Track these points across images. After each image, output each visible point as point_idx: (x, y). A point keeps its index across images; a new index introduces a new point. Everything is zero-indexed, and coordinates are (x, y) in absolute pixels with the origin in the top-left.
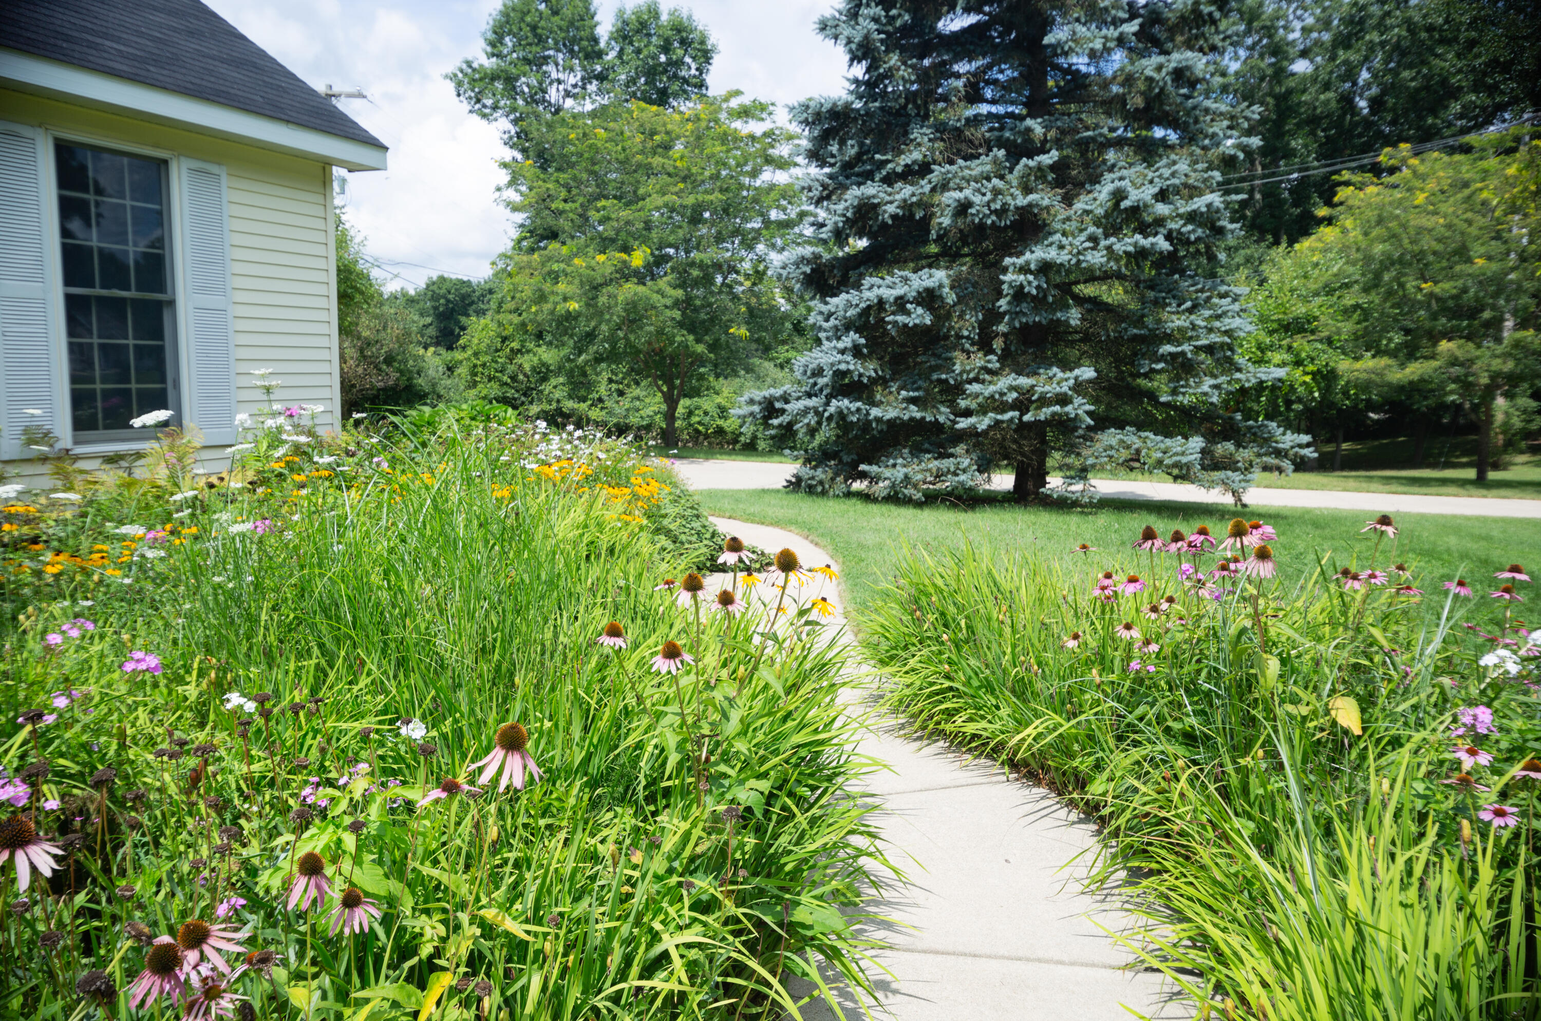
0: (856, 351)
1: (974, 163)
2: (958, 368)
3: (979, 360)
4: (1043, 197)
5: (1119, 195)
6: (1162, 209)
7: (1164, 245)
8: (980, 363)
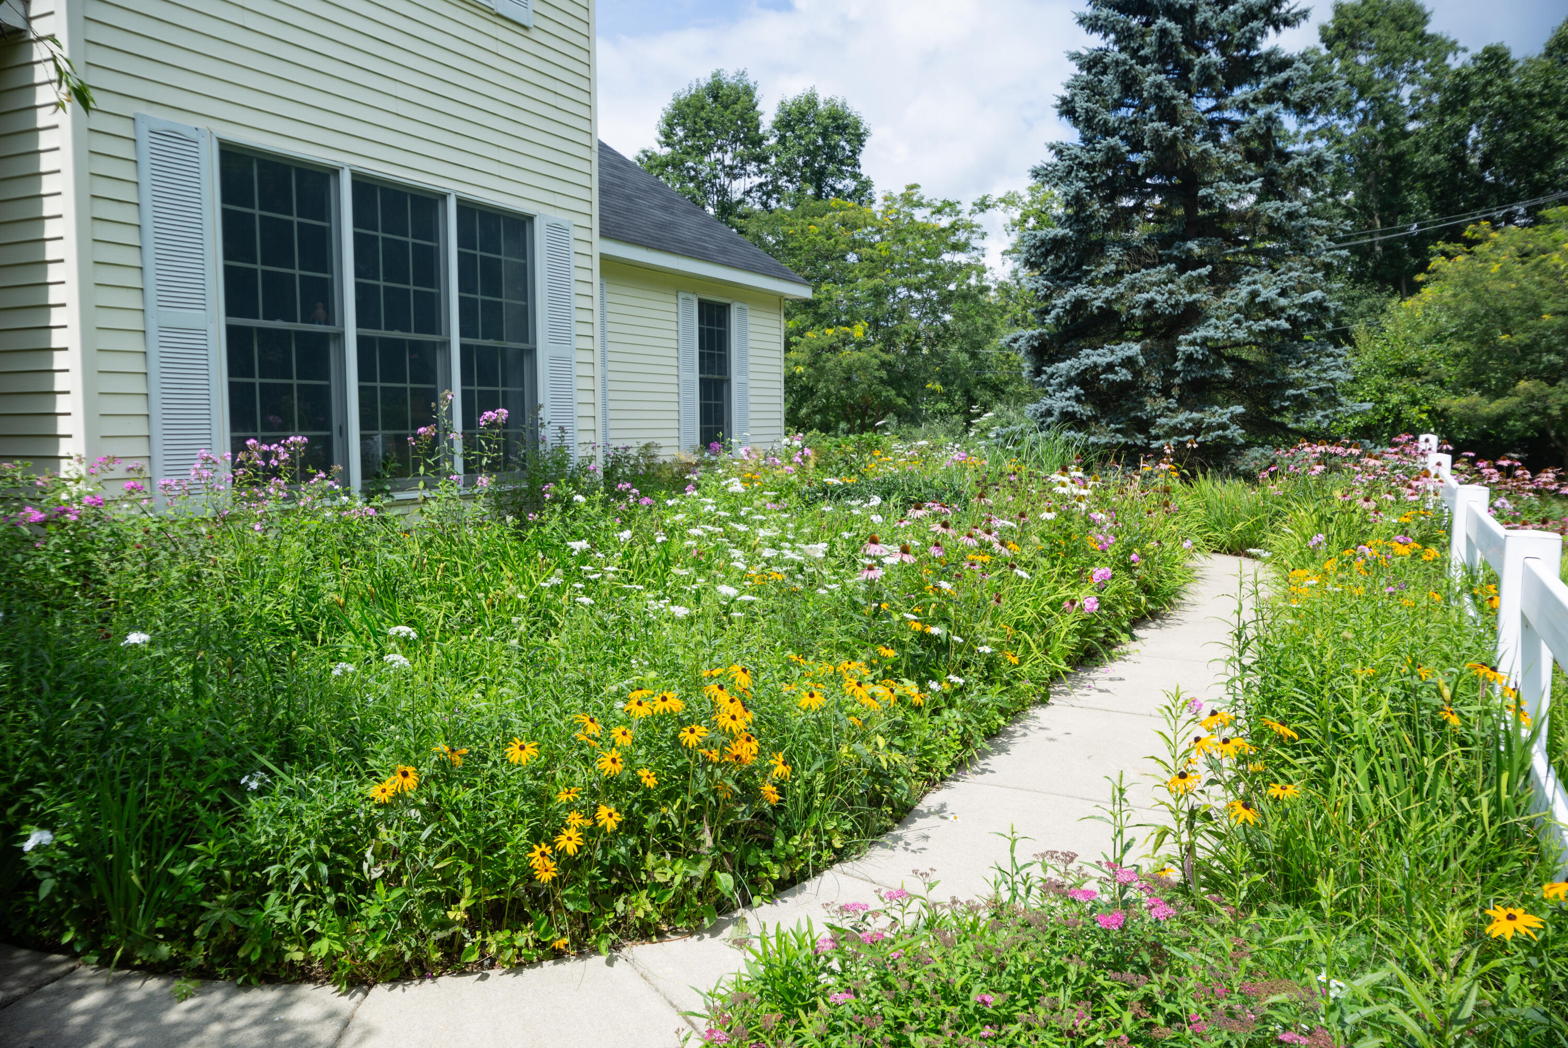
0: (1077, 398)
1: (1152, 271)
2: (1148, 408)
3: (1162, 402)
4: (1202, 295)
5: (1254, 294)
6: (1283, 302)
7: (1286, 325)
8: (1164, 404)
